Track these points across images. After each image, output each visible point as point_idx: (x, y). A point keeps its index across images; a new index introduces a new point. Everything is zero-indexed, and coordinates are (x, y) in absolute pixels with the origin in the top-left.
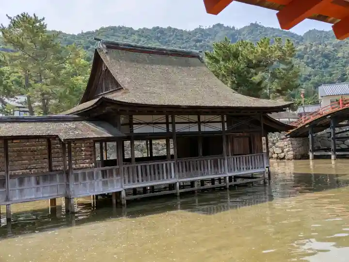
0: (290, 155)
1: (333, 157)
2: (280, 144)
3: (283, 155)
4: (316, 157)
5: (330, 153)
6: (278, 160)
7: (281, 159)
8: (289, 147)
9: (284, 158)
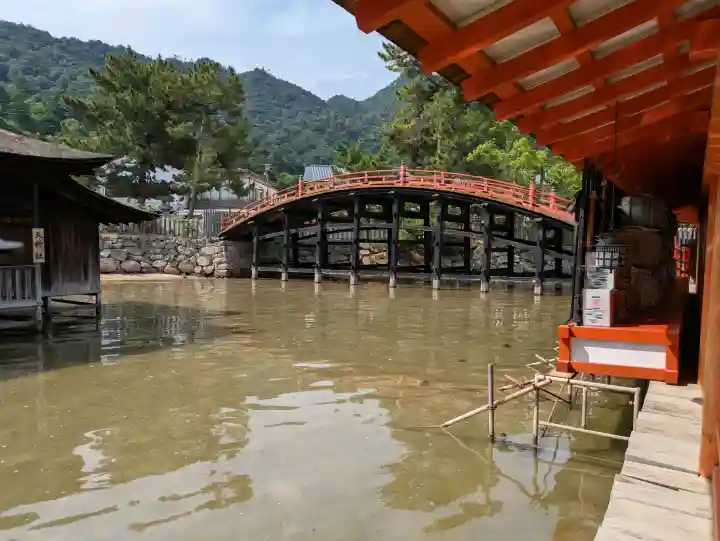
0: (222, 269)
1: (284, 276)
2: (208, 250)
3: (211, 268)
4: (260, 275)
5: (280, 270)
6: (204, 278)
7: (207, 275)
8: (222, 256)
9: (211, 274)
